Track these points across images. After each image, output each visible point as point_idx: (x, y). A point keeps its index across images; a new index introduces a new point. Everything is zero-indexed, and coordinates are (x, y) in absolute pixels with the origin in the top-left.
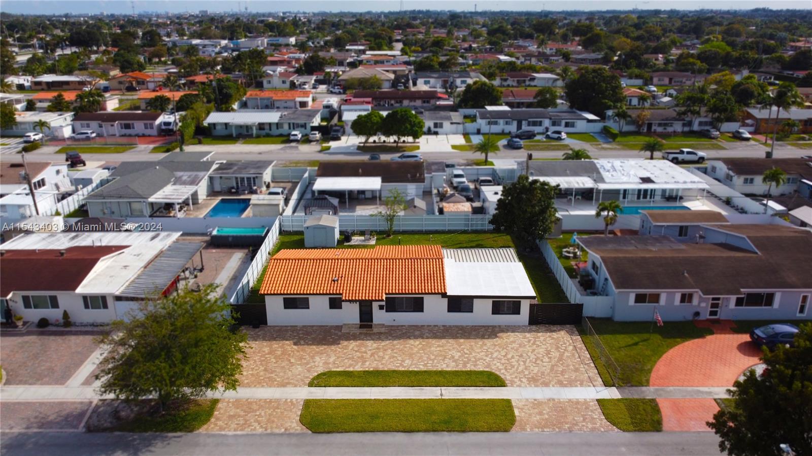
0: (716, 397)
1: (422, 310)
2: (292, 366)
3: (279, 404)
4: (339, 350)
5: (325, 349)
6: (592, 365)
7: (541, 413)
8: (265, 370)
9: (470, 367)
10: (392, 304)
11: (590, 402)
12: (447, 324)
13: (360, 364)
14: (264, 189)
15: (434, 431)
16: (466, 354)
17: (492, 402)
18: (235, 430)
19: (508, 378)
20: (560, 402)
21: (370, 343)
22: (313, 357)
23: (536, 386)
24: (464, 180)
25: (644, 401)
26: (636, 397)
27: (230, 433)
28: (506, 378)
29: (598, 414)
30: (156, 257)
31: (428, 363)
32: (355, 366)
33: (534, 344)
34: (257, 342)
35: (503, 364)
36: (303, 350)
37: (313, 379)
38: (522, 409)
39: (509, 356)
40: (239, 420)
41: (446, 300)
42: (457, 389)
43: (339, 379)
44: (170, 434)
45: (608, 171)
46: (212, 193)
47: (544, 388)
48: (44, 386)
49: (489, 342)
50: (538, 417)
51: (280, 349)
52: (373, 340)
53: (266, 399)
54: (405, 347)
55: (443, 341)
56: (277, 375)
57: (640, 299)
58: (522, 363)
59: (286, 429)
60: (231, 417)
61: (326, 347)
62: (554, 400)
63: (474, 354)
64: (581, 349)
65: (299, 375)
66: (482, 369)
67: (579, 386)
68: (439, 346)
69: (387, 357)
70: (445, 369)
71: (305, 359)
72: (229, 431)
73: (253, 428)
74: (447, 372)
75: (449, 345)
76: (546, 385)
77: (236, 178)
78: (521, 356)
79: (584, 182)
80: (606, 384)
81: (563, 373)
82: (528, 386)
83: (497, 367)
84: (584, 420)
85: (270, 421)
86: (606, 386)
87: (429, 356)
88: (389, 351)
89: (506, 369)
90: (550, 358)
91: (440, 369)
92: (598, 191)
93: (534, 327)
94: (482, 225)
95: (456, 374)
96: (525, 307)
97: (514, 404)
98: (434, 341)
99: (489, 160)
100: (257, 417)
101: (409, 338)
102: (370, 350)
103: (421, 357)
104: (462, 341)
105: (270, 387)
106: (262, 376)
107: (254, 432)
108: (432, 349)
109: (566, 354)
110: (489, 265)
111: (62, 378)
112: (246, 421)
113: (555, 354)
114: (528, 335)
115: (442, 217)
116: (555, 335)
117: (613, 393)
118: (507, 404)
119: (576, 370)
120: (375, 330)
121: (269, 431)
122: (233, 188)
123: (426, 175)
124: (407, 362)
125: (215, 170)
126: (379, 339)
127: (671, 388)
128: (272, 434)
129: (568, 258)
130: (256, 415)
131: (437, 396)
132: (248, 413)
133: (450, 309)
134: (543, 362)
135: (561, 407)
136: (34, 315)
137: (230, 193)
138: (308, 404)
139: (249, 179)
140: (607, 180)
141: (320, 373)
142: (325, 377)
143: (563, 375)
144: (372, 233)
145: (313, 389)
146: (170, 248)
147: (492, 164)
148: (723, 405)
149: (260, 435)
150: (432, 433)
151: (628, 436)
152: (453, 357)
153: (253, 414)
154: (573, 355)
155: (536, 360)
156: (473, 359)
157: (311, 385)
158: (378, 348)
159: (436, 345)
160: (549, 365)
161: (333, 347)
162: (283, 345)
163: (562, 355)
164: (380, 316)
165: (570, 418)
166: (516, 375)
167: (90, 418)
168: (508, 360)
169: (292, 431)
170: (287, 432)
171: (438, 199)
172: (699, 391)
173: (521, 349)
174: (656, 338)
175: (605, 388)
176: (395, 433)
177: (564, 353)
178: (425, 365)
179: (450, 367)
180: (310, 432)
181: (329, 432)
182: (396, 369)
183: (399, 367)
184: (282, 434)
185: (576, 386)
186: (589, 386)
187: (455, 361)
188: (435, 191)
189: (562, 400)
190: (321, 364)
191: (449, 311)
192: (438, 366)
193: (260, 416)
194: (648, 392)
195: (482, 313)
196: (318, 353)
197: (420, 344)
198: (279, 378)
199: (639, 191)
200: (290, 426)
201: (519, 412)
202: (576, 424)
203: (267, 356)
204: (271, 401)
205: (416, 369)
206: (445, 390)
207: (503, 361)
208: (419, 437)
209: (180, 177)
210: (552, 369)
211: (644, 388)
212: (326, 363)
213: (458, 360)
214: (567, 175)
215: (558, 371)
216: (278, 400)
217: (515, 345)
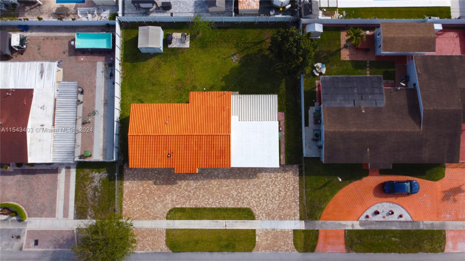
0: (347, 228)
2: (156, 203)
3: (155, 233)
4: (177, 189)
5: (170, 188)
6: (298, 203)
7: (267, 240)
8: (144, 206)
9: (240, 205)
11: (290, 232)
13: (188, 202)
15: (221, 251)
16: (239, 193)
17: (247, 231)
18: (140, 250)
19: (257, 213)
20: (277, 232)
21: (192, 183)
22: (165, 195)
23: (269, 219)
25: (313, 231)
29: (291, 241)
30: (55, 108)
31: (220, 201)
32: (186, 203)
33: (274, 184)
34: (135, 182)
35: (256, 202)
36: (159, 189)
37: (168, 214)
38: (259, 236)
39: (260, 195)
40: (141, 244)
42: (233, 222)
43: (180, 214)
47: (272, 221)
48: (47, 218)
49: (252, 182)
50: (265, 242)
51: (148, 189)
52: (193, 180)
53: (149, 229)
54: (209, 187)
55: (229, 181)
56: (150, 211)
58: (265, 201)
59: (161, 250)
61: (170, 186)
62: (274, 230)
63: (243, 193)
64: (296, 189)
65: (161, 210)
66: (245, 207)
67: (288, 219)
68: (227, 186)
69: (201, 196)
70: (228, 207)
71: (161, 197)
72: (138, 251)
73: (147, 249)
74: (229, 210)
75: (232, 184)
76: (273, 219)
78: (266, 195)
80: (301, 219)
81: (283, 209)
82: (265, 219)
83: (253, 205)
84: (285, 244)
85: (153, 244)
87: (221, 195)
89: (257, 206)
90: (279, 196)
91: (226, 207)
95: (233, 210)
97: (257, 233)
100: (147, 241)
102: (192, 189)
103: (217, 197)
104: (238, 180)
105: (149, 220)
106: (144, 212)
107: (148, 252)
108: (224, 188)
109: (289, 193)
111: (52, 213)
112: (144, 244)
113: (283, 193)
115: (236, 17)
116: (286, 175)
117: (301, 225)
118: (253, 233)
119: (290, 207)
121: (154, 251)
124: (211, 200)
126: (197, 179)
127: (329, 222)
128: (156, 253)
131: (223, 227)
132: (143, 239)
134: (276, 200)
135: (277, 235)
138: (169, 232)
141: (170, 209)
142: (172, 213)
143: (283, 211)
145: (169, 221)
148: (347, 235)
151: (300, 254)
152: (233, 196)
153: (145, 239)
154: (291, 194)
155: (273, 197)
156: (242, 198)
157: (167, 218)
158: (196, 188)
160: (277, 203)
161: (174, 186)
162: (149, 184)
163: (286, 194)
165: (279, 243)
166: (261, 211)
168: (259, 198)
169: (164, 251)
170: (162, 252)
172: (340, 224)
173: (267, 189)
175: (299, 221)
176: (206, 252)
177: (287, 192)
178: (219, 203)
179: (231, 205)
180: (171, 251)
181: (179, 252)
182: (205, 206)
183: (206, 204)
184: (160, 253)
186: (293, 220)
189: (278, 230)
190: (170, 201)
192: (225, 204)
194: (317, 225)
196: (167, 191)
197: (217, 184)
198: (152, 213)
200: (162, 248)
201: (258, 239)
202: (280, 248)
203: (143, 194)
204: (151, 231)
205: (215, 207)
206: (228, 222)
207: (257, 200)
210: (278, 207)
211: (317, 222)
212: (172, 201)
213: (235, 198)
215: (281, 207)
216: (154, 229)
217: (265, 185)
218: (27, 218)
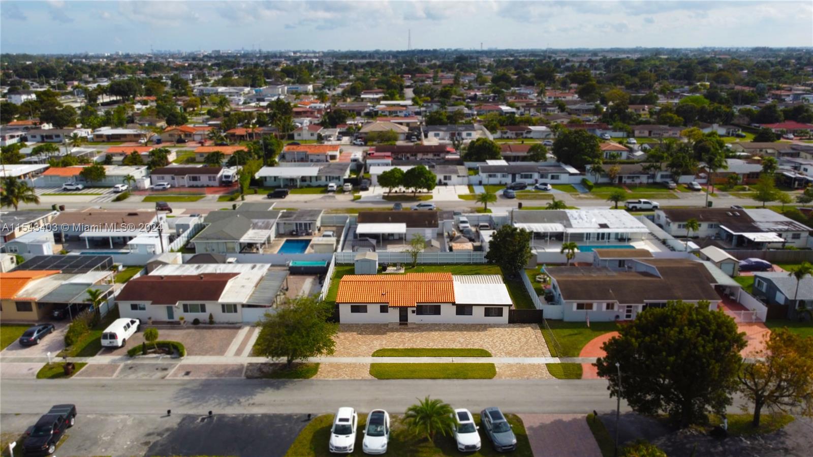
1: (439, 314)
2: (360, 346)
3: (356, 366)
4: (388, 337)
5: (379, 337)
6: (546, 346)
7: (511, 370)
8: (344, 348)
9: (469, 347)
10: (421, 310)
11: (541, 365)
12: (456, 323)
13: (402, 345)
14: (317, 232)
15: (449, 378)
16: (468, 339)
17: (483, 365)
18: (333, 378)
19: (494, 352)
20: (523, 365)
21: (407, 334)
22: (372, 341)
23: (510, 357)
24: (467, 225)
25: (574, 365)
26: (570, 362)
27: (331, 379)
28: (492, 352)
29: (545, 370)
30: (261, 280)
31: (444, 344)
32: (399, 346)
33: (511, 334)
36: (365, 337)
37: (374, 353)
39: (495, 341)
40: (334, 373)
41: (455, 307)
42: (462, 358)
43: (390, 353)
44: (296, 380)
45: (576, 219)
46: (279, 235)
47: (515, 358)
48: (211, 356)
49: (482, 333)
50: (510, 372)
51: (350, 337)
52: (409, 332)
53: (347, 363)
54: (429, 336)
55: (454, 333)
56: (351, 351)
57: (580, 306)
58: (502, 345)
59: (362, 377)
60: (329, 372)
61: (379, 335)
62: (520, 363)
63: (473, 340)
64: (540, 337)
65: (365, 351)
66: (477, 348)
67: (536, 356)
68: (451, 335)
69: (418, 341)
71: (367, 342)
72: (329, 378)
73: (343, 376)
74: (455, 349)
75: (457, 334)
76: (516, 356)
77: (296, 224)
78: (502, 341)
79: (558, 227)
80: (553, 356)
81: (527, 350)
82: (505, 356)
83: (486, 347)
84: (537, 373)
85: (352, 373)
87: (445, 341)
88: (420, 338)
89: (492, 348)
90: (520, 342)
91: (451, 348)
92: (567, 234)
93: (511, 325)
94: (481, 259)
95: (462, 350)
96: (506, 312)
97: (496, 365)
98: (447, 333)
99: (488, 208)
100: (344, 371)
101: (432, 331)
102: (407, 337)
103: (439, 341)
104: (465, 332)
105: (349, 357)
106: (342, 351)
107: (344, 379)
108: (447, 337)
109: (531, 340)
110: (483, 285)
111: (221, 352)
112: (338, 373)
113: (523, 340)
114: (507, 329)
115: (451, 253)
116: (525, 329)
117: (557, 360)
118: (492, 365)
119: (536, 348)
120: (409, 326)
121: (353, 378)
122: (294, 231)
123: (439, 222)
124: (431, 344)
125: (280, 218)
126: (413, 331)
127: (592, 358)
128: (355, 380)
129: (539, 282)
131: (450, 362)
132: (339, 370)
133: (458, 313)
134: (515, 344)
135: (524, 367)
136: (191, 316)
137: (291, 234)
138: (373, 365)
139: (305, 224)
140: (573, 226)
141: (378, 349)
142: (381, 352)
144: (402, 265)
145: (375, 358)
146: (267, 275)
147: (490, 211)
149: (349, 380)
150: (447, 379)
151: (561, 381)
152: (459, 341)
153: (341, 370)
154: (535, 340)
155: (512, 342)
156: (472, 342)
157: (373, 356)
158: (412, 337)
159: (449, 335)
160: (519, 346)
161: (384, 336)
162: (352, 334)
163: (527, 340)
164: (412, 318)
165: (528, 373)
166: (498, 351)
167: (246, 372)
168: (494, 343)
169: (366, 378)
170: (363, 379)
171: (448, 240)
173: (502, 337)
174: (588, 332)
175: (552, 358)
176: (426, 379)
177: (529, 339)
178: (442, 345)
179: (458, 346)
180: (377, 379)
181: (387, 379)
182: (424, 348)
183: (426, 346)
184: (360, 380)
185: (534, 357)
186: (542, 357)
187: (461, 344)
188: (446, 234)
189: (525, 364)
190: (378, 345)
191: (457, 314)
192: (450, 346)
193: (346, 371)
194: (578, 360)
195: (478, 315)
196: (375, 339)
197: (439, 334)
198: (353, 352)
199: (598, 234)
200: (365, 376)
201: (499, 369)
202: (532, 376)
203: (343, 341)
204: (351, 364)
205: (436, 348)
206: (455, 358)
207: (491, 344)
208: (440, 381)
209: (256, 223)
210: (521, 348)
211: (575, 358)
212: (380, 344)
214: (544, 222)
215: (524, 349)
216: (354, 364)
217: (499, 335)
218: (185, 356)
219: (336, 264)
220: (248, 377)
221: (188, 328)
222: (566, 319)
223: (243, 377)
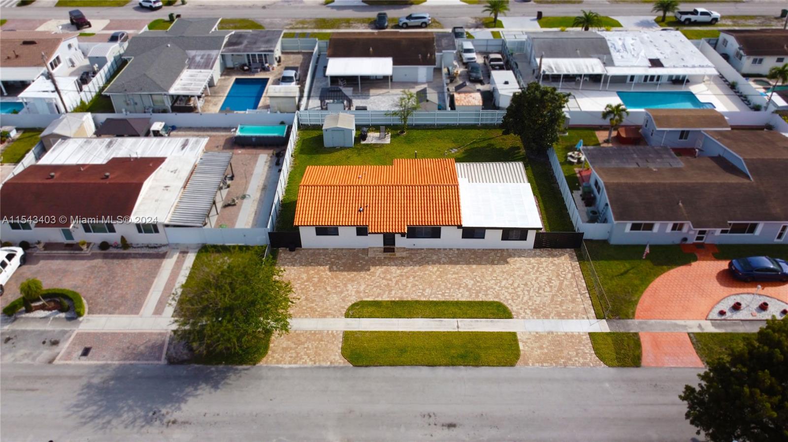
0: (690, 331)
1: (439, 237)
2: (329, 294)
3: (322, 336)
4: (367, 277)
5: (355, 276)
6: (587, 295)
7: (541, 348)
8: (306, 299)
9: (482, 298)
10: (413, 232)
11: (583, 335)
12: (461, 248)
13: (387, 293)
14: (276, 64)
15: (453, 365)
16: (478, 282)
17: (500, 335)
18: (290, 363)
19: (515, 309)
20: (557, 336)
21: (393, 269)
22: (345, 285)
23: (538, 318)
24: (473, 55)
25: (627, 335)
26: (622, 331)
27: (287, 366)
28: (512, 309)
29: (589, 349)
30: (192, 173)
31: (445, 293)
32: (383, 295)
33: (537, 271)
34: (295, 268)
35: (510, 294)
36: (336, 277)
37: (348, 310)
38: (526, 342)
39: (516, 285)
40: (292, 353)
41: (461, 230)
42: (471, 321)
43: (370, 309)
45: (618, 51)
46: (227, 71)
47: (545, 321)
48: (122, 316)
49: (498, 268)
50: (539, 351)
51: (316, 276)
52: (396, 265)
53: (311, 331)
54: (425, 274)
55: (458, 267)
56: (316, 305)
57: (635, 227)
58: (526, 293)
59: (331, 363)
60: (285, 349)
61: (355, 273)
62: (552, 333)
63: (485, 282)
64: (579, 277)
65: (336, 305)
66: (491, 300)
67: (575, 318)
68: (454, 273)
69: (410, 285)
70: (460, 300)
71: (339, 287)
72: (285, 364)
73: (304, 361)
74: (462, 303)
75: (463, 271)
76: (546, 316)
77: (248, 55)
78: (526, 285)
79: (592, 65)
80: (598, 317)
81: (561, 303)
82: (531, 317)
83: (505, 298)
84: (577, 354)
85: (317, 354)
86: (597, 318)
87: (446, 284)
88: (411, 279)
89: (513, 300)
90: (551, 287)
91: (456, 300)
92: (606, 76)
93: (538, 251)
94: (492, 119)
95: (470, 304)
96: (531, 236)
97: (519, 337)
98: (449, 267)
99: (499, 18)
100: (305, 350)
101: (428, 263)
102: (395, 277)
103: (439, 286)
104: (474, 266)
105: (313, 318)
106: (304, 306)
107: (305, 365)
108: (449, 276)
109: (566, 283)
110: (500, 186)
111: (135, 308)
112: (298, 353)
113: (555, 283)
114: (532, 260)
115: (453, 112)
116: (557, 261)
117: (602, 326)
118: (512, 337)
119: (573, 301)
120: (398, 254)
121: (317, 364)
122: (245, 65)
123: (437, 54)
124: (427, 290)
125: (225, 46)
126: (402, 264)
127: (653, 321)
128: (320, 367)
129: (572, 163)
130: (305, 348)
131: (454, 329)
132: (298, 346)
134: (545, 292)
135: (559, 341)
136: (97, 238)
137: (241, 69)
138: (348, 336)
139: (260, 56)
140: (616, 63)
141: (353, 302)
142: (358, 307)
143: (561, 306)
144: (389, 127)
145: (349, 320)
146: (203, 162)
147: (501, 25)
148: (695, 340)
149: (311, 368)
150: (451, 367)
151: (613, 371)
152: (467, 285)
153: (302, 346)
154: (572, 284)
155: (540, 288)
156: (484, 288)
157: (347, 316)
158: (401, 276)
159: (452, 272)
160: (549, 295)
161: (362, 274)
162: (318, 270)
163: (561, 284)
164: (401, 242)
165: (565, 352)
166: (521, 306)
167: (168, 349)
168: (514, 289)
169: (336, 364)
170: (333, 366)
171: (448, 81)
172: (676, 325)
173: (526, 277)
174: (645, 266)
175: (596, 320)
176: (421, 367)
177: (563, 281)
178: (443, 295)
179: (465, 297)
180: (351, 365)
181: (367, 366)
182: (418, 299)
183: (419, 296)
184: (328, 368)
185: (572, 318)
186: (583, 318)
187: (469, 290)
188: (445, 71)
189: (559, 333)
190: (353, 293)
191: (463, 237)
192: (454, 296)
193: (308, 348)
194: (633, 325)
195: (493, 240)
196: (349, 280)
197: (438, 270)
198: (319, 308)
199: (646, 77)
200: (334, 359)
201: (523, 346)
202: (570, 359)
203: (306, 283)
204: (315, 333)
205: (435, 300)
206: (461, 321)
207: (510, 291)
208: (441, 371)
209: (194, 58)
210: (552, 300)
211: (630, 321)
212: (358, 292)
213: (471, 288)
214: (577, 56)
215: (557, 301)
216: (321, 332)
217: (521, 272)
218: (86, 315)
219: (300, 127)
220: (172, 361)
221: (93, 256)
222: (614, 241)
223: (163, 362)
